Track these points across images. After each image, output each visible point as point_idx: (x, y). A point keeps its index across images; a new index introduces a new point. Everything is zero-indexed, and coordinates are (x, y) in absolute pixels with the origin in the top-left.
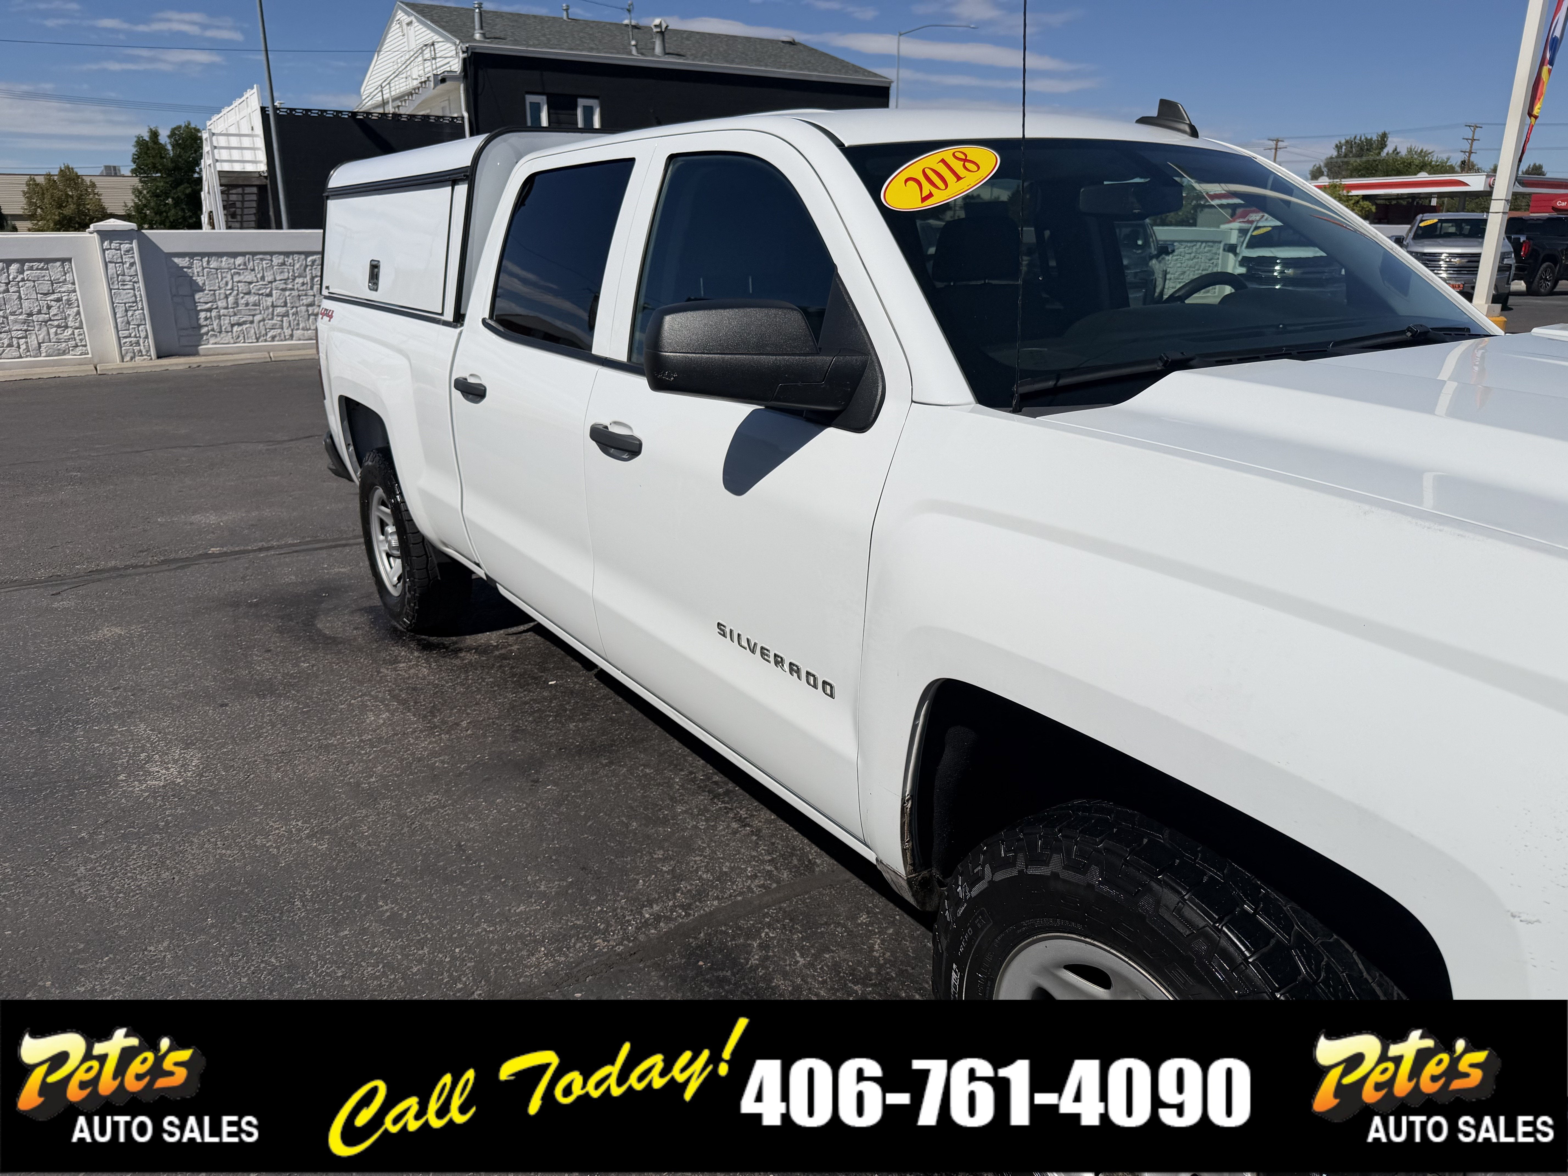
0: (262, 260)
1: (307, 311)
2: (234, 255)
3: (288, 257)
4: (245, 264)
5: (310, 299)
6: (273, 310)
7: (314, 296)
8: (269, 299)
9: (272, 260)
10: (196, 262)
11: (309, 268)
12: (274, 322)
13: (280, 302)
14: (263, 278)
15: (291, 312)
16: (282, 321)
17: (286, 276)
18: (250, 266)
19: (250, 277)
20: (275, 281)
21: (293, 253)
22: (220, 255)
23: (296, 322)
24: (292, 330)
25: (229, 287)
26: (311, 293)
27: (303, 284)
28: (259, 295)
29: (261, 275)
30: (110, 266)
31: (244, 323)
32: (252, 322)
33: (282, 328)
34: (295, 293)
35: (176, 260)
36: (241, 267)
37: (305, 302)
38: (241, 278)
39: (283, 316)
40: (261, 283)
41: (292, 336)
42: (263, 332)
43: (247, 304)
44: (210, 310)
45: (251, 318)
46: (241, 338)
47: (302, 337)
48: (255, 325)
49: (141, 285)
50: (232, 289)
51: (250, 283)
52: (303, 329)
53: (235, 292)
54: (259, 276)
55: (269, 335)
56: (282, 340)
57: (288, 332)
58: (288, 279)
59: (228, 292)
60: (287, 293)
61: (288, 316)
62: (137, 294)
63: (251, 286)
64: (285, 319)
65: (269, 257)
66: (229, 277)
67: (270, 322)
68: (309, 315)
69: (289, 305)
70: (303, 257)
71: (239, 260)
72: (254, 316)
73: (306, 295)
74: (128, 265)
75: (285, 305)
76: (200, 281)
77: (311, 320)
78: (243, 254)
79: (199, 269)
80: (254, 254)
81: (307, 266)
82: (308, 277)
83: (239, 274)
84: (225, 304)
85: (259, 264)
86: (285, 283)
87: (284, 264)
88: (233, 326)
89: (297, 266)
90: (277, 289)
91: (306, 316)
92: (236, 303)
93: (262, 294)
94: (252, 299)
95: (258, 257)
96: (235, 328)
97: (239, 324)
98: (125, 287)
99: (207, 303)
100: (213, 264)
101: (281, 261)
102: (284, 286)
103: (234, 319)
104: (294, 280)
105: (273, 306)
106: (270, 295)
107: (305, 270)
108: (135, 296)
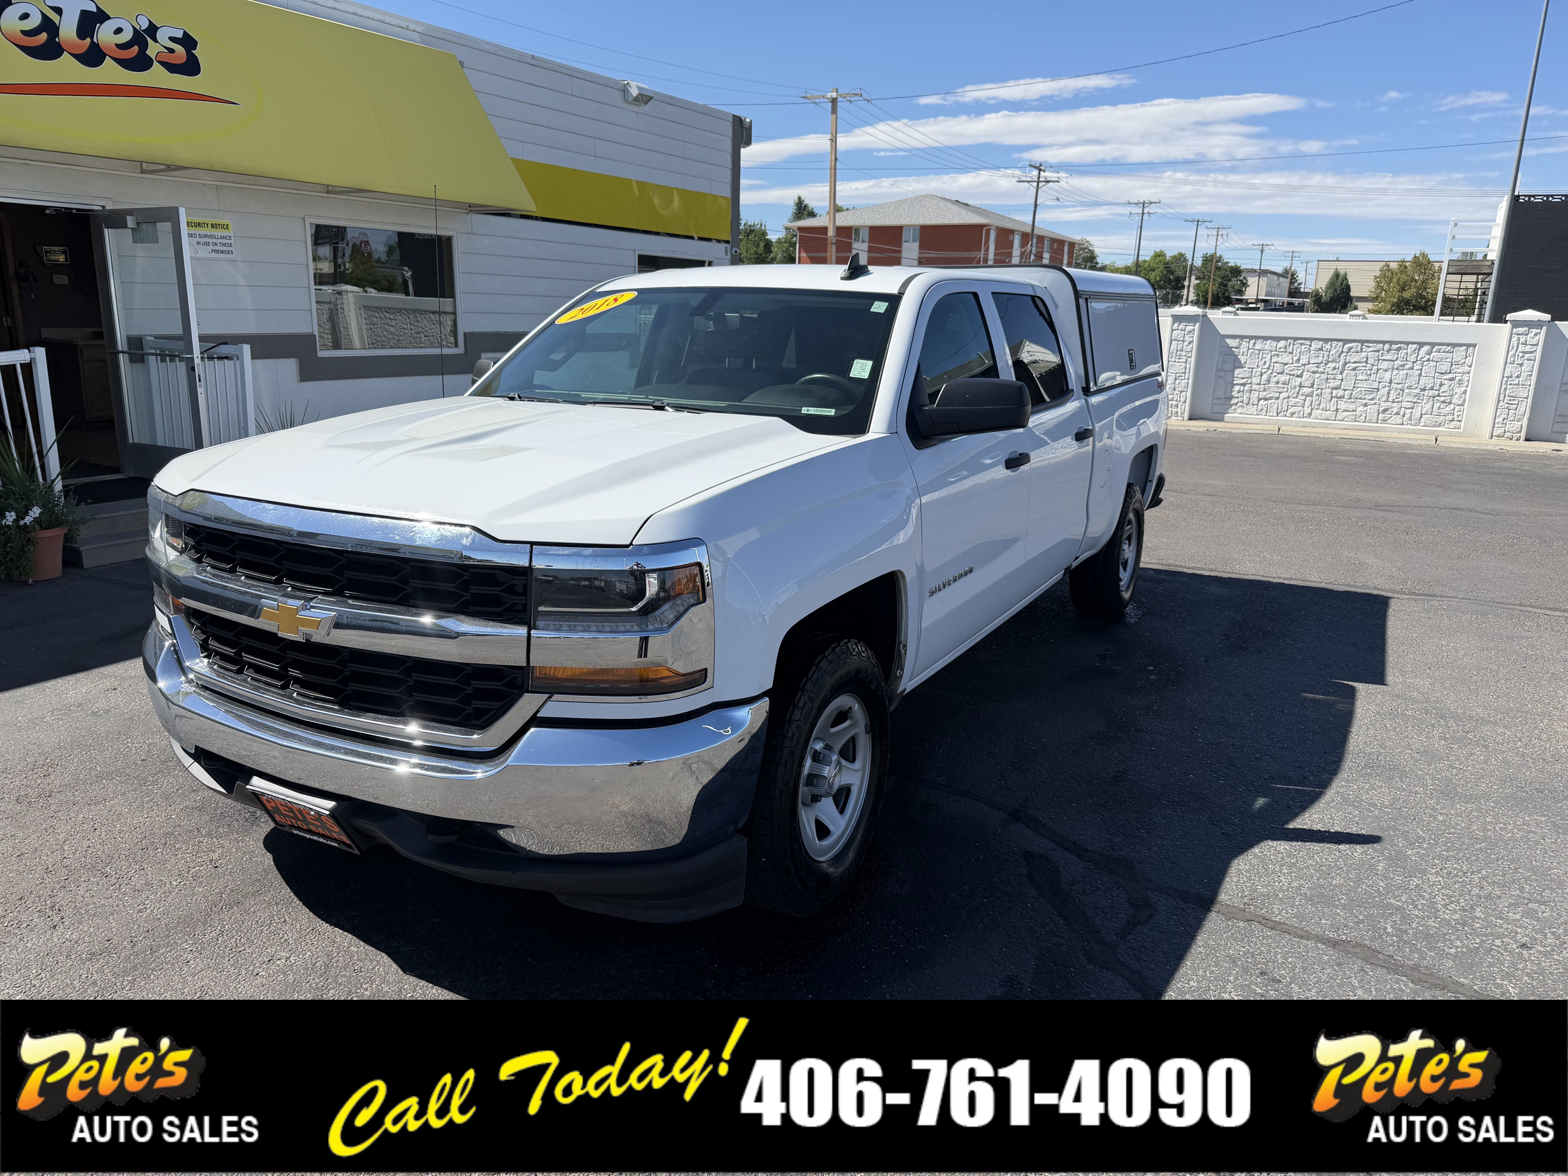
0: (1301, 344)
1: (1332, 393)
2: (1278, 339)
3: (1327, 343)
4: (1285, 347)
5: (1337, 383)
6: (1299, 390)
7: (1342, 380)
8: (1299, 380)
9: (1311, 346)
10: (1245, 344)
11: (1344, 354)
12: (1297, 400)
13: (1308, 383)
14: (1298, 360)
15: (1315, 393)
16: (1305, 401)
17: (1320, 359)
18: (1290, 349)
19: (1287, 359)
20: (1309, 363)
21: (1332, 340)
22: (1266, 338)
23: (1318, 402)
24: (1312, 410)
25: (1266, 366)
26: (1340, 377)
27: (1334, 369)
28: (1290, 375)
29: (1297, 357)
30: (1174, 343)
31: (1271, 398)
32: (1277, 398)
33: (1303, 407)
34: (1324, 376)
35: (1228, 341)
36: (1281, 350)
37: (1331, 385)
38: (1279, 359)
39: (1307, 396)
40: (1295, 365)
41: (1310, 414)
42: (1285, 408)
43: (1277, 383)
44: (1244, 385)
45: (1278, 394)
46: (1264, 411)
47: (1319, 417)
48: (1280, 401)
49: (1193, 360)
50: (1268, 368)
51: (1285, 364)
52: (1323, 410)
53: (1270, 371)
54: (1295, 359)
55: (1290, 411)
56: (1300, 417)
57: (1307, 410)
58: (1322, 363)
59: (1264, 371)
60: (1317, 375)
61: (1312, 396)
62: (1188, 366)
63: (1286, 367)
64: (1308, 398)
65: (1308, 342)
66: (1269, 357)
67: (1294, 400)
68: (1332, 397)
69: (1315, 386)
70: (1341, 343)
71: (1282, 344)
72: (1280, 393)
73: (1334, 379)
74: (1187, 342)
75: (1312, 386)
76: (1243, 359)
77: (1332, 402)
78: (1286, 339)
79: (1245, 350)
80: (1296, 339)
81: (1342, 352)
82: (1341, 363)
83: (1278, 355)
84: (1258, 381)
85: (1297, 347)
86: (1317, 367)
87: (1321, 349)
88: (1260, 400)
89: (1333, 352)
90: (1308, 371)
91: (1330, 398)
92: (1269, 381)
93: (1293, 375)
94: (1283, 378)
95: (1299, 341)
96: (1262, 402)
97: (1266, 399)
98: (1180, 361)
99: (1243, 378)
100: (1258, 346)
101: (1319, 346)
102: (1316, 369)
103: (1263, 394)
104: (1326, 364)
105: (1300, 386)
106: (1300, 376)
107: (1340, 356)
108: (1186, 368)
